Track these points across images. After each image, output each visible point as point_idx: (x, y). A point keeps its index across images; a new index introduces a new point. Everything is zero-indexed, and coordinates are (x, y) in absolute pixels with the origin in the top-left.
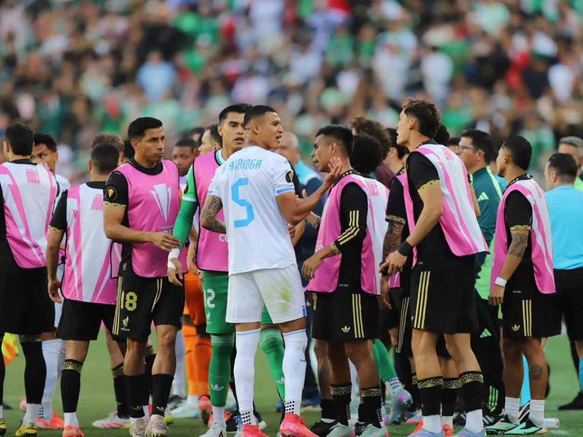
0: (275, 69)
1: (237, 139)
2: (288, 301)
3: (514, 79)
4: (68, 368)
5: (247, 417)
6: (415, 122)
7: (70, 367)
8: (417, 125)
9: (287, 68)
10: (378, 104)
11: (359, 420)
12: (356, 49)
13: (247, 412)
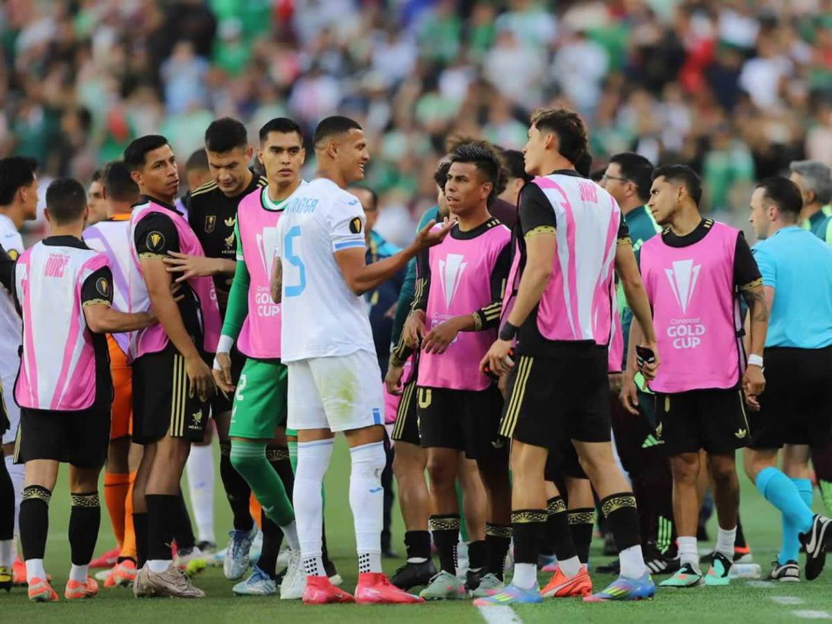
0: (352, 66)
1: (282, 171)
2: (350, 400)
3: (693, 79)
4: (32, 497)
5: (311, 565)
6: (554, 138)
7: (35, 496)
8: (557, 143)
9: (368, 65)
10: (498, 115)
11: (470, 567)
12: (465, 38)
13: (312, 559)
